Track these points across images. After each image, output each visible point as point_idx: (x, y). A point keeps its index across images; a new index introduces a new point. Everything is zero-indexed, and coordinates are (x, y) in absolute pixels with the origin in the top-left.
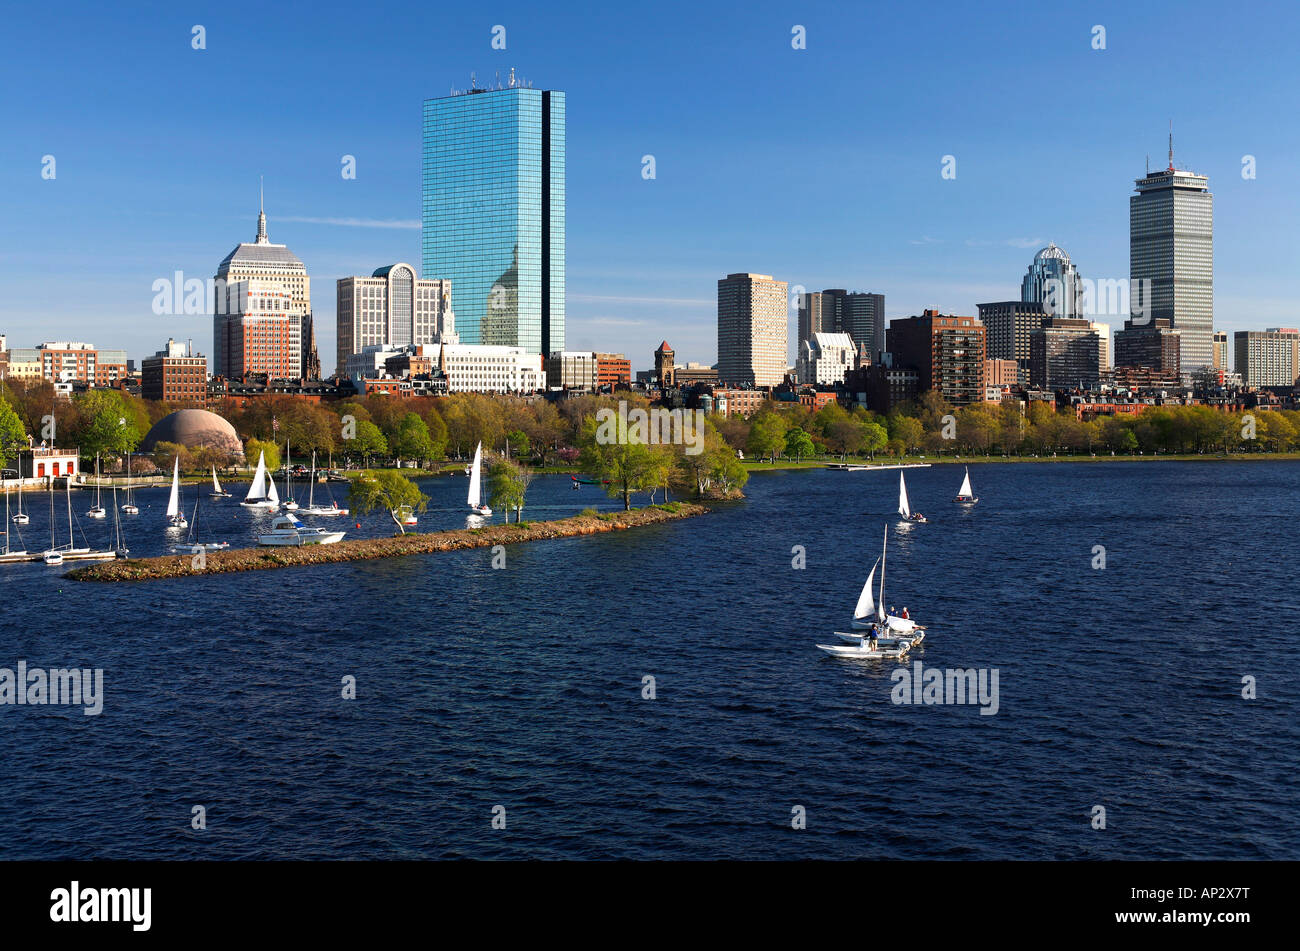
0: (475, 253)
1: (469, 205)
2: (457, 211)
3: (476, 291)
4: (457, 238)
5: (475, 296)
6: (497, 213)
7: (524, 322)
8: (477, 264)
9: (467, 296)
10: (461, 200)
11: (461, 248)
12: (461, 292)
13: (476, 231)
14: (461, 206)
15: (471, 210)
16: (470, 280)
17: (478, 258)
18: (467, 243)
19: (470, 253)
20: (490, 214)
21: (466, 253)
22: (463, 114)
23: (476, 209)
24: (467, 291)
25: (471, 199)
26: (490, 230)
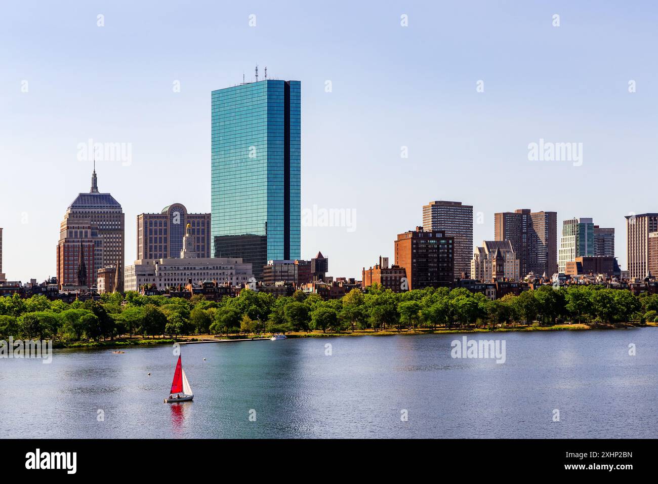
0: (242, 194)
1: (239, 161)
2: (231, 166)
3: (243, 220)
4: (232, 184)
5: (242, 223)
6: (254, 166)
7: (271, 240)
8: (243, 201)
9: (237, 224)
10: (234, 158)
11: (234, 191)
12: (234, 221)
13: (243, 179)
14: (233, 162)
15: (239, 165)
16: (239, 213)
17: (244, 197)
18: (237, 187)
19: (239, 194)
20: (251, 167)
21: (237, 194)
22: (234, 100)
23: (242, 164)
24: (237, 220)
25: (239, 157)
26: (251, 178)
